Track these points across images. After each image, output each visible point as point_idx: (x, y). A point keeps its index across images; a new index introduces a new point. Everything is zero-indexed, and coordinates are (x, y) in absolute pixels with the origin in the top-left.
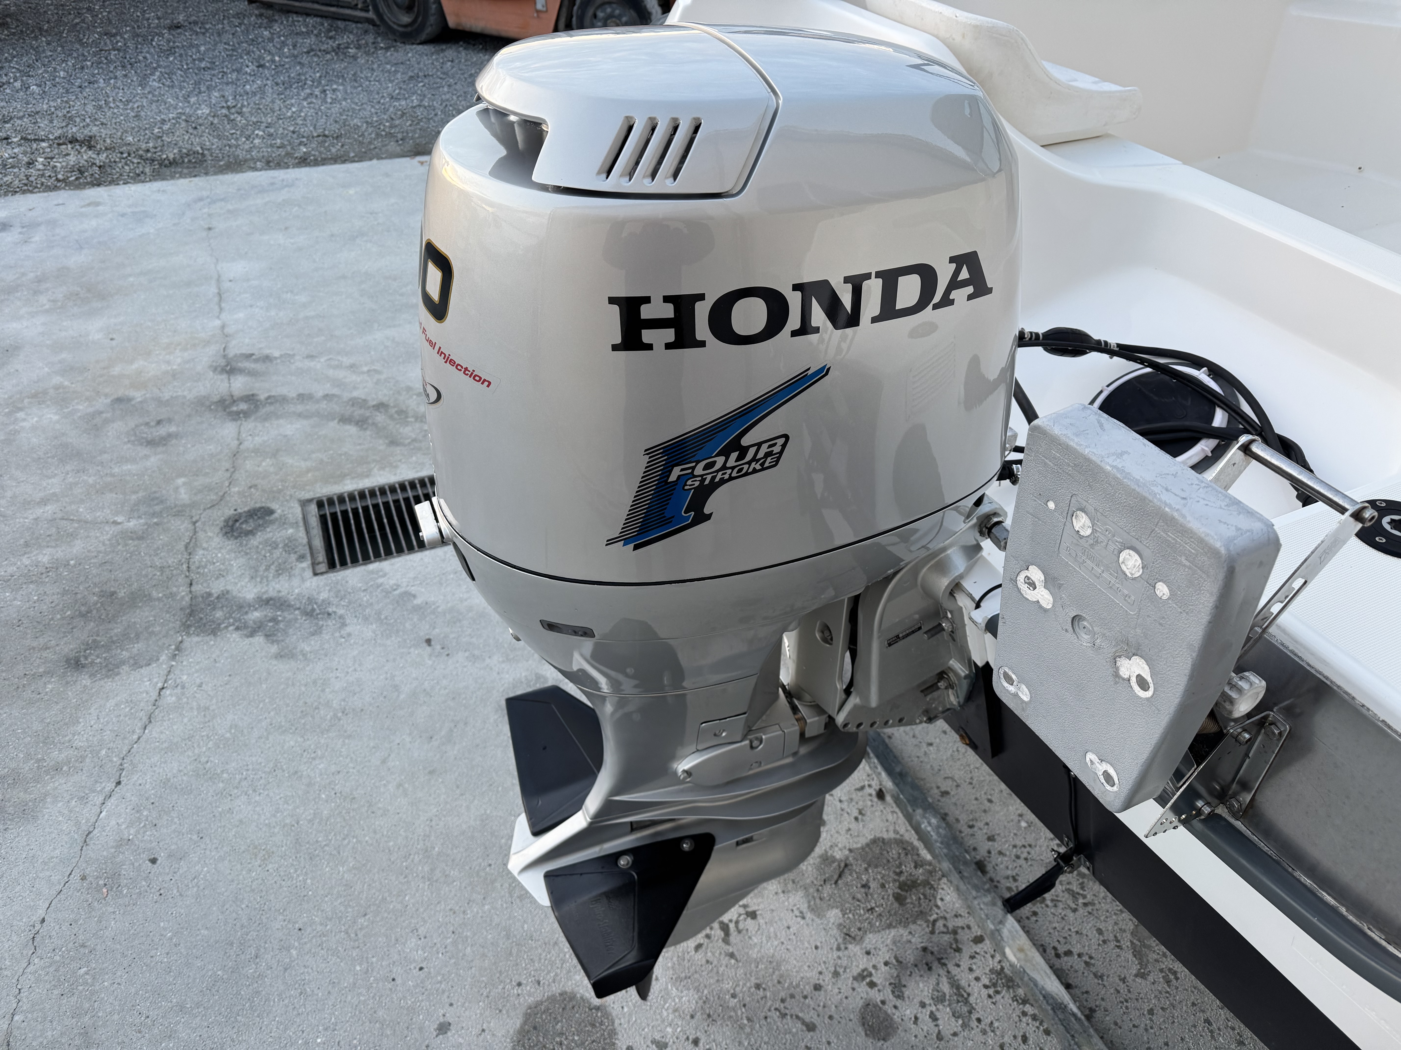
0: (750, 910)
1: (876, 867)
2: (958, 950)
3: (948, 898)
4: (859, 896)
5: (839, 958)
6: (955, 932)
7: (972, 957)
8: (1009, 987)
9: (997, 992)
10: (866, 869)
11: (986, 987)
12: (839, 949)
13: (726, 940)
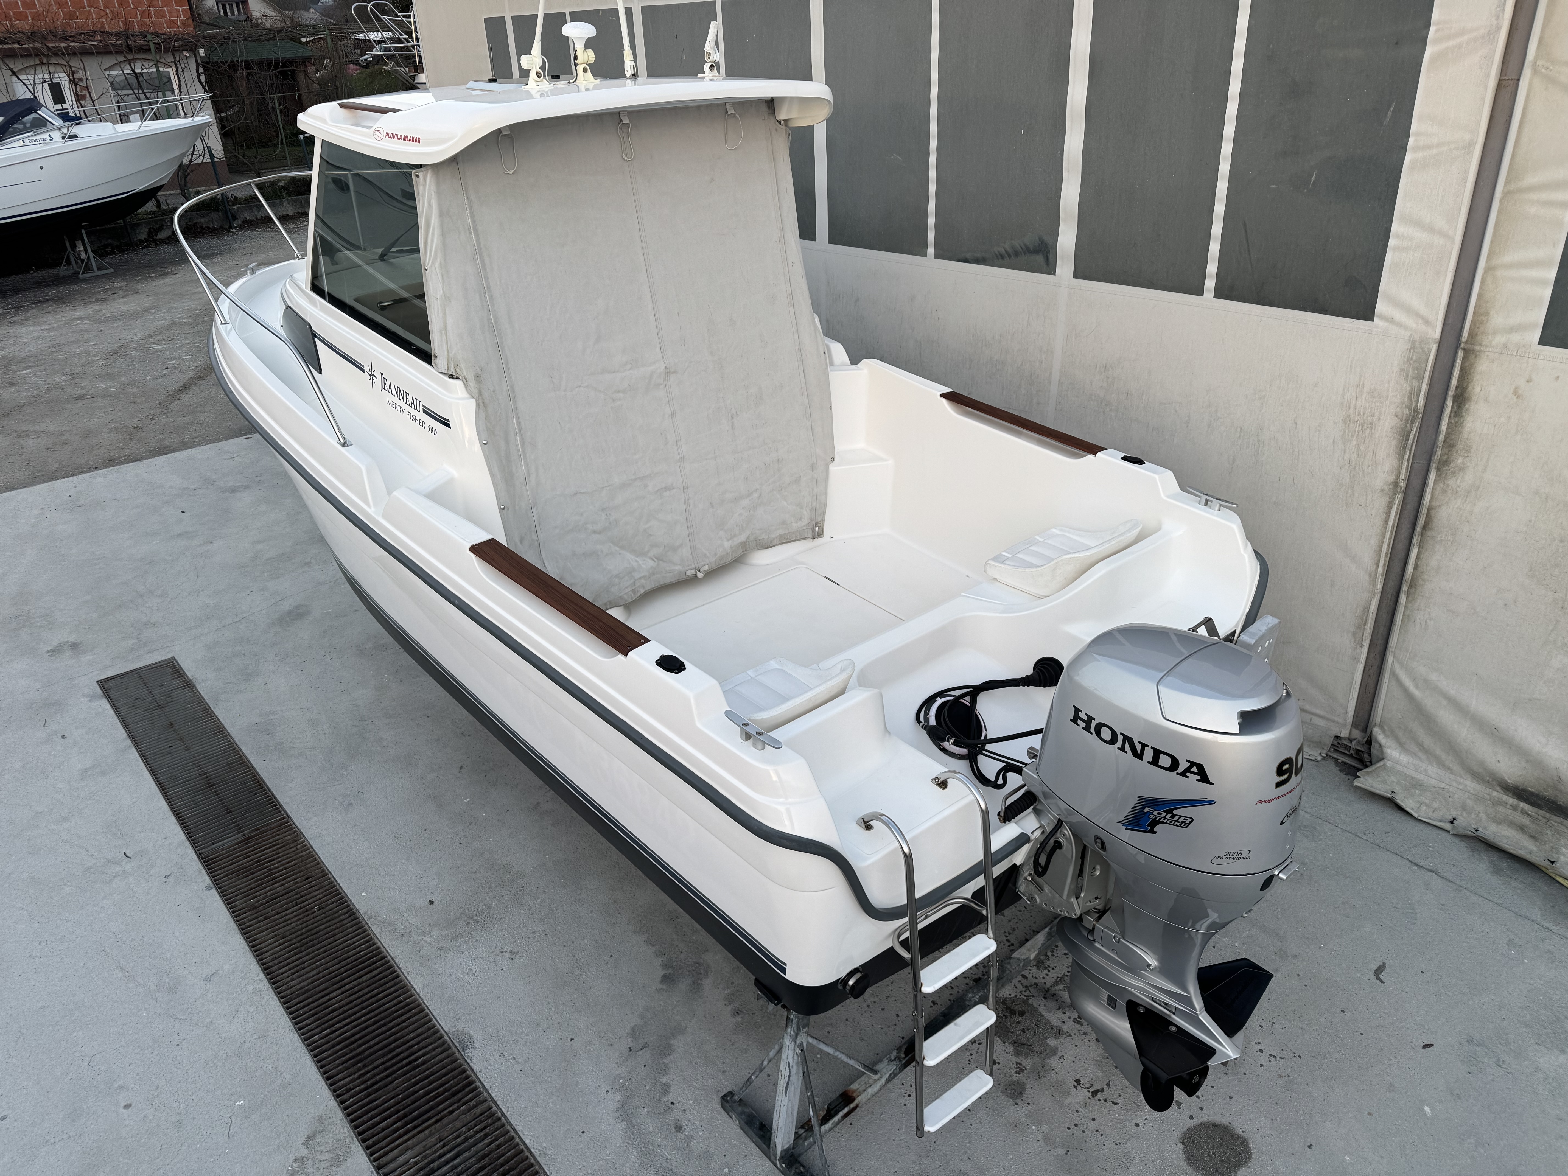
0: (1076, 1084)
1: (1008, 1028)
2: (1036, 984)
3: (1008, 993)
4: (1032, 1033)
5: (1075, 1034)
6: (1026, 987)
7: (1036, 978)
8: (1043, 962)
9: (1049, 966)
10: (1012, 1032)
11: (1049, 971)
12: (1070, 1036)
13: (1102, 1090)
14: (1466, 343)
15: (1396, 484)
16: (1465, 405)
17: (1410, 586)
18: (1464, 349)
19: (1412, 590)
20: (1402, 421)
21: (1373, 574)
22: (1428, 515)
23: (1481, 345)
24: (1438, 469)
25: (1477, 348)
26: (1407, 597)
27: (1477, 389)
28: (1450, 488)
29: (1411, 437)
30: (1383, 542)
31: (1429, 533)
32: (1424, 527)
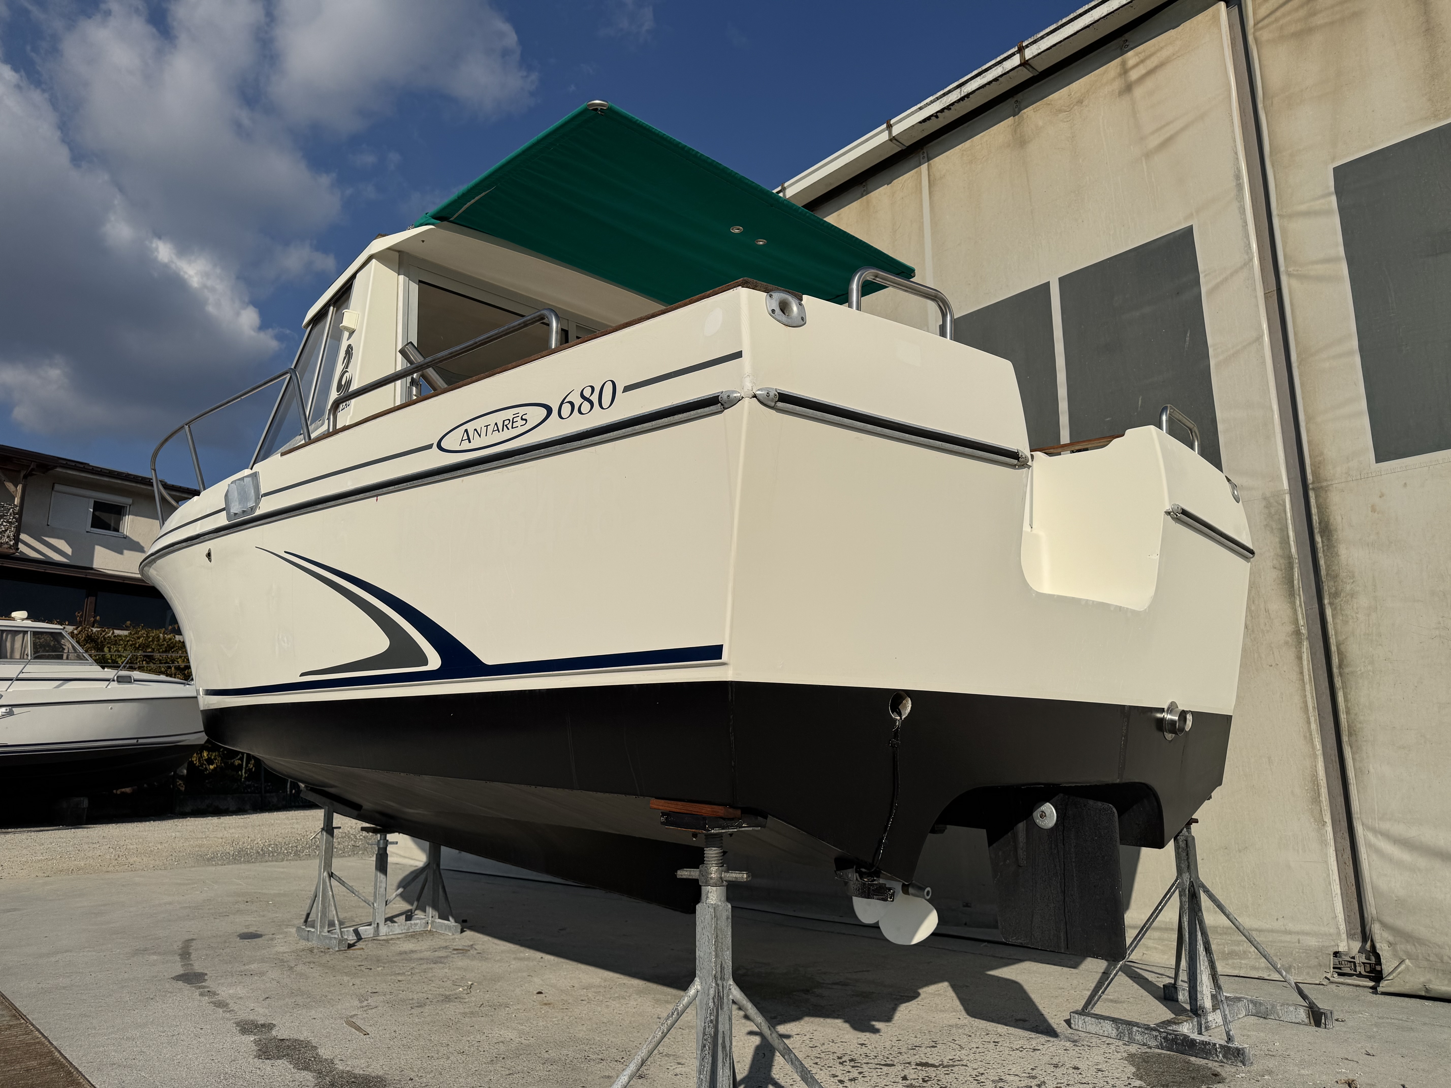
14: (1313, 483)
15: (1297, 633)
16: (1332, 536)
17: (1350, 735)
18: (1313, 489)
19: (1353, 738)
20: (1281, 571)
21: (1308, 735)
22: (1340, 652)
23: (1326, 480)
24: (1331, 604)
25: (1325, 484)
26: (1351, 747)
27: (1339, 518)
28: (1350, 617)
29: (1296, 582)
30: (1305, 696)
31: (1346, 670)
32: (1340, 666)
